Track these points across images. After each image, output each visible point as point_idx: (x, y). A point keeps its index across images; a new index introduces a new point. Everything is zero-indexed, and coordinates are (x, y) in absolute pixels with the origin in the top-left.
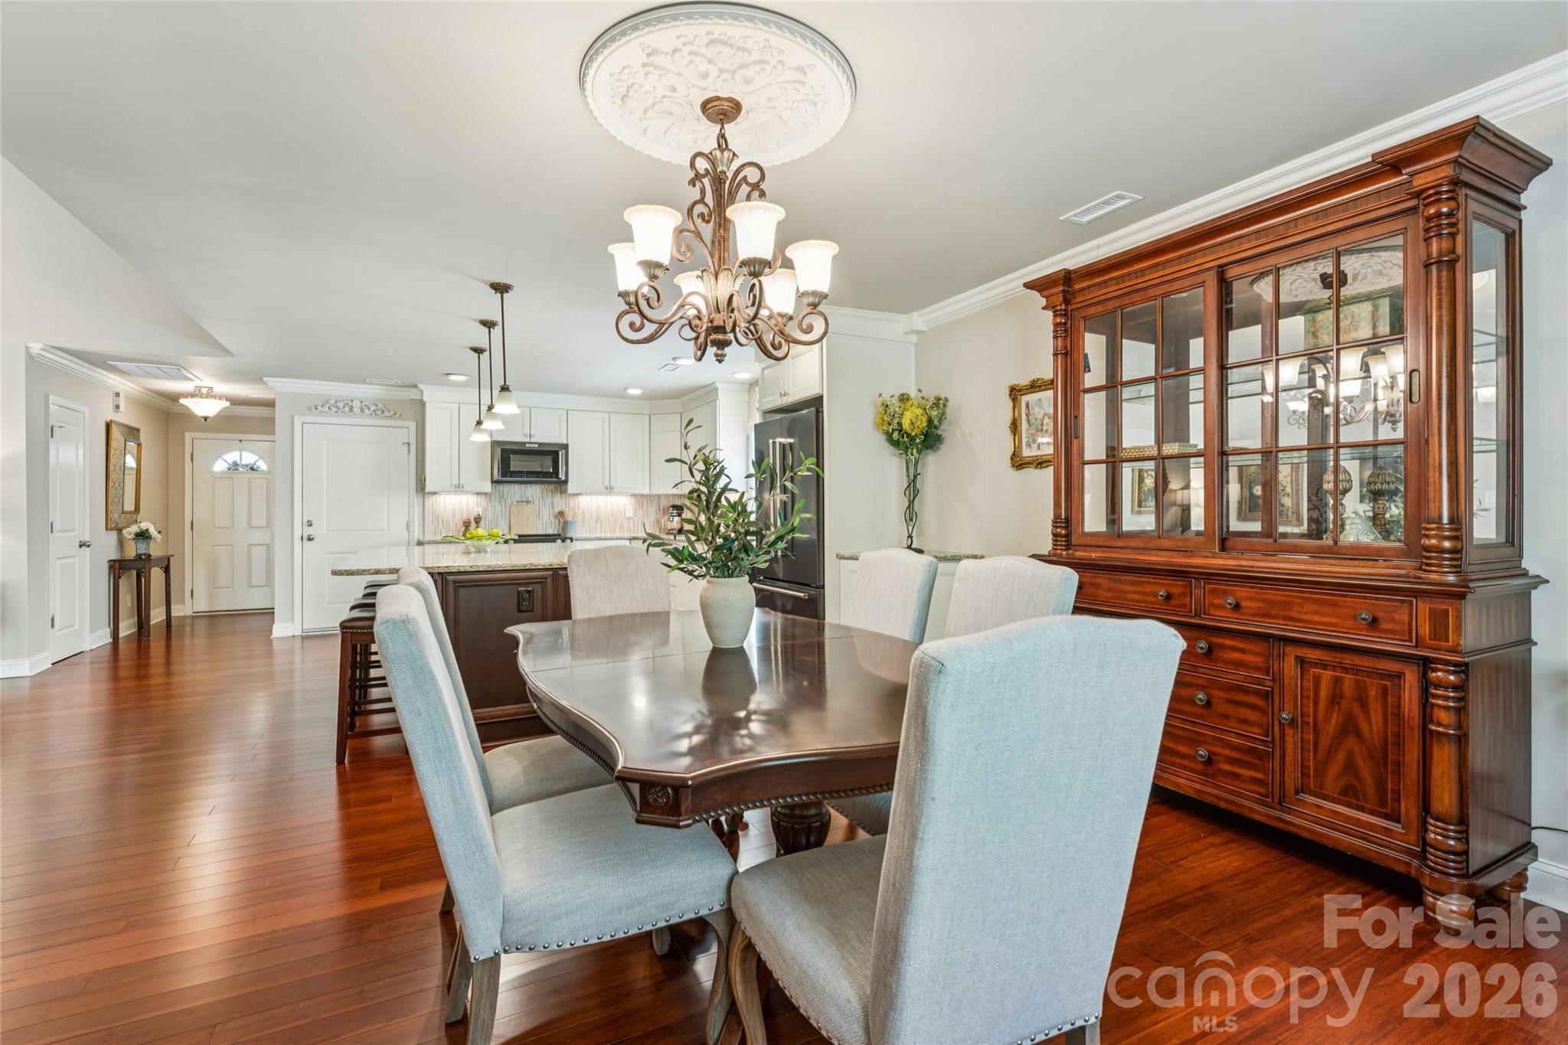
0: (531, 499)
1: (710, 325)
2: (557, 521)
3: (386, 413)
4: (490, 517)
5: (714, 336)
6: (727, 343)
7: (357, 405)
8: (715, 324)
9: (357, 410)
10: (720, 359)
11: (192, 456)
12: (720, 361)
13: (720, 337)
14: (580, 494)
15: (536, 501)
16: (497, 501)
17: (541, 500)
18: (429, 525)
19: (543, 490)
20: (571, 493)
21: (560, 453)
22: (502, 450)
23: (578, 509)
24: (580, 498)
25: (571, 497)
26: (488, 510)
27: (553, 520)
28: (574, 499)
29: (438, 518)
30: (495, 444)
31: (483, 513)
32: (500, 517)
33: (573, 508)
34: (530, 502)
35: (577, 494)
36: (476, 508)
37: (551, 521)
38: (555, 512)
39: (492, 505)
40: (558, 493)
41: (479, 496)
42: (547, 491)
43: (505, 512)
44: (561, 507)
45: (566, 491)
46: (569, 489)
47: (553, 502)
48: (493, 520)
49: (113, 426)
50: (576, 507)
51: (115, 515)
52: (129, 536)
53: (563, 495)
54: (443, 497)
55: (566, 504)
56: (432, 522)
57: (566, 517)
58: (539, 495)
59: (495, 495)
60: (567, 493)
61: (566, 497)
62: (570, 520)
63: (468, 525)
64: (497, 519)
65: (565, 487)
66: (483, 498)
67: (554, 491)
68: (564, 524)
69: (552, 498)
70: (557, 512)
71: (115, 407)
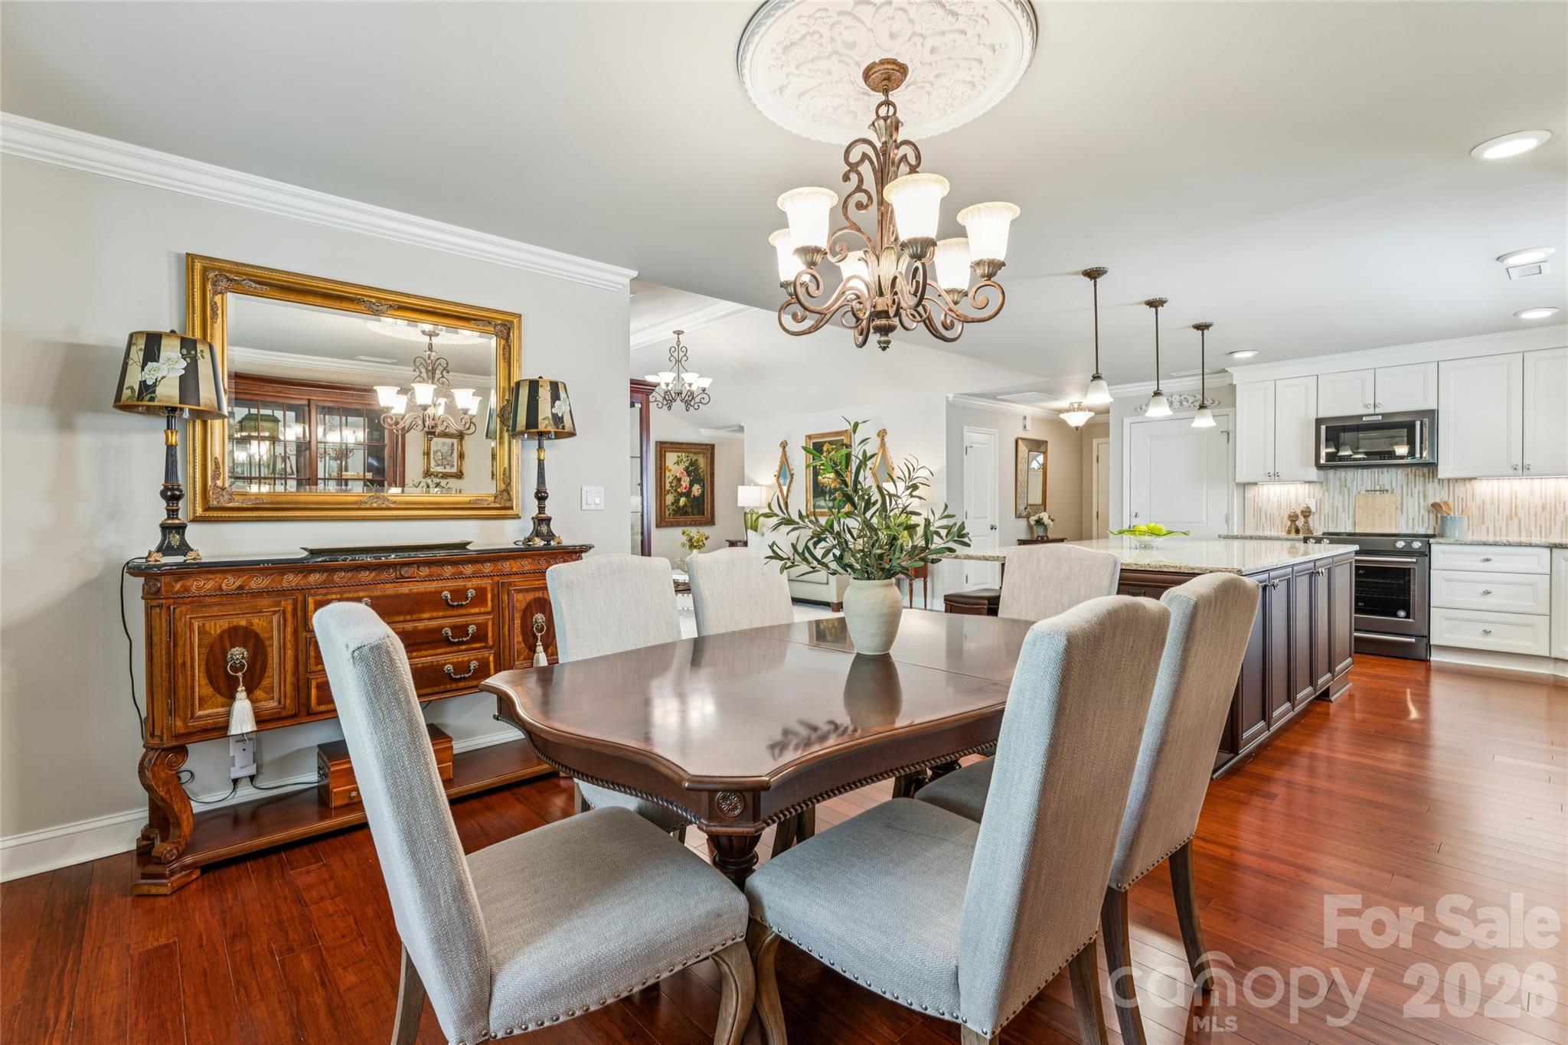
0: (1387, 487)
1: (873, 309)
2: (1431, 516)
4: (1326, 509)
5: (878, 322)
6: (892, 328)
8: (879, 308)
10: (884, 346)
12: (884, 349)
13: (883, 322)
15: (1396, 490)
16: (1328, 490)
17: (1405, 488)
18: (1250, 520)
19: (1408, 475)
20: (1446, 479)
21: (1418, 423)
22: (1327, 428)
23: (1473, 500)
24: (1468, 484)
25: (1446, 483)
26: (1324, 502)
27: (1426, 515)
28: (1465, 485)
29: (1261, 511)
30: (1319, 422)
31: (1316, 505)
32: (1340, 511)
33: (1462, 498)
34: (1387, 491)
35: (1456, 480)
36: (1307, 499)
37: (1423, 516)
38: (1427, 504)
39: (1324, 494)
40: (1425, 479)
41: (1311, 485)
42: (1415, 476)
43: (1349, 503)
44: (1434, 499)
45: (1437, 475)
46: (1443, 472)
47: (1419, 492)
48: (1331, 513)
49: (1020, 442)
50: (1458, 497)
51: (1021, 508)
52: (1033, 523)
53: (1433, 482)
54: (1260, 488)
55: (1443, 493)
56: (1252, 516)
57: (1448, 511)
58: (1402, 481)
59: (1322, 483)
60: (1439, 479)
61: (1439, 484)
62: (1452, 514)
63: (1294, 519)
64: (1337, 513)
65: (1433, 470)
66: (1317, 488)
67: (1427, 475)
68: (1442, 520)
69: (1415, 486)
70: (1430, 504)
71: (1021, 427)
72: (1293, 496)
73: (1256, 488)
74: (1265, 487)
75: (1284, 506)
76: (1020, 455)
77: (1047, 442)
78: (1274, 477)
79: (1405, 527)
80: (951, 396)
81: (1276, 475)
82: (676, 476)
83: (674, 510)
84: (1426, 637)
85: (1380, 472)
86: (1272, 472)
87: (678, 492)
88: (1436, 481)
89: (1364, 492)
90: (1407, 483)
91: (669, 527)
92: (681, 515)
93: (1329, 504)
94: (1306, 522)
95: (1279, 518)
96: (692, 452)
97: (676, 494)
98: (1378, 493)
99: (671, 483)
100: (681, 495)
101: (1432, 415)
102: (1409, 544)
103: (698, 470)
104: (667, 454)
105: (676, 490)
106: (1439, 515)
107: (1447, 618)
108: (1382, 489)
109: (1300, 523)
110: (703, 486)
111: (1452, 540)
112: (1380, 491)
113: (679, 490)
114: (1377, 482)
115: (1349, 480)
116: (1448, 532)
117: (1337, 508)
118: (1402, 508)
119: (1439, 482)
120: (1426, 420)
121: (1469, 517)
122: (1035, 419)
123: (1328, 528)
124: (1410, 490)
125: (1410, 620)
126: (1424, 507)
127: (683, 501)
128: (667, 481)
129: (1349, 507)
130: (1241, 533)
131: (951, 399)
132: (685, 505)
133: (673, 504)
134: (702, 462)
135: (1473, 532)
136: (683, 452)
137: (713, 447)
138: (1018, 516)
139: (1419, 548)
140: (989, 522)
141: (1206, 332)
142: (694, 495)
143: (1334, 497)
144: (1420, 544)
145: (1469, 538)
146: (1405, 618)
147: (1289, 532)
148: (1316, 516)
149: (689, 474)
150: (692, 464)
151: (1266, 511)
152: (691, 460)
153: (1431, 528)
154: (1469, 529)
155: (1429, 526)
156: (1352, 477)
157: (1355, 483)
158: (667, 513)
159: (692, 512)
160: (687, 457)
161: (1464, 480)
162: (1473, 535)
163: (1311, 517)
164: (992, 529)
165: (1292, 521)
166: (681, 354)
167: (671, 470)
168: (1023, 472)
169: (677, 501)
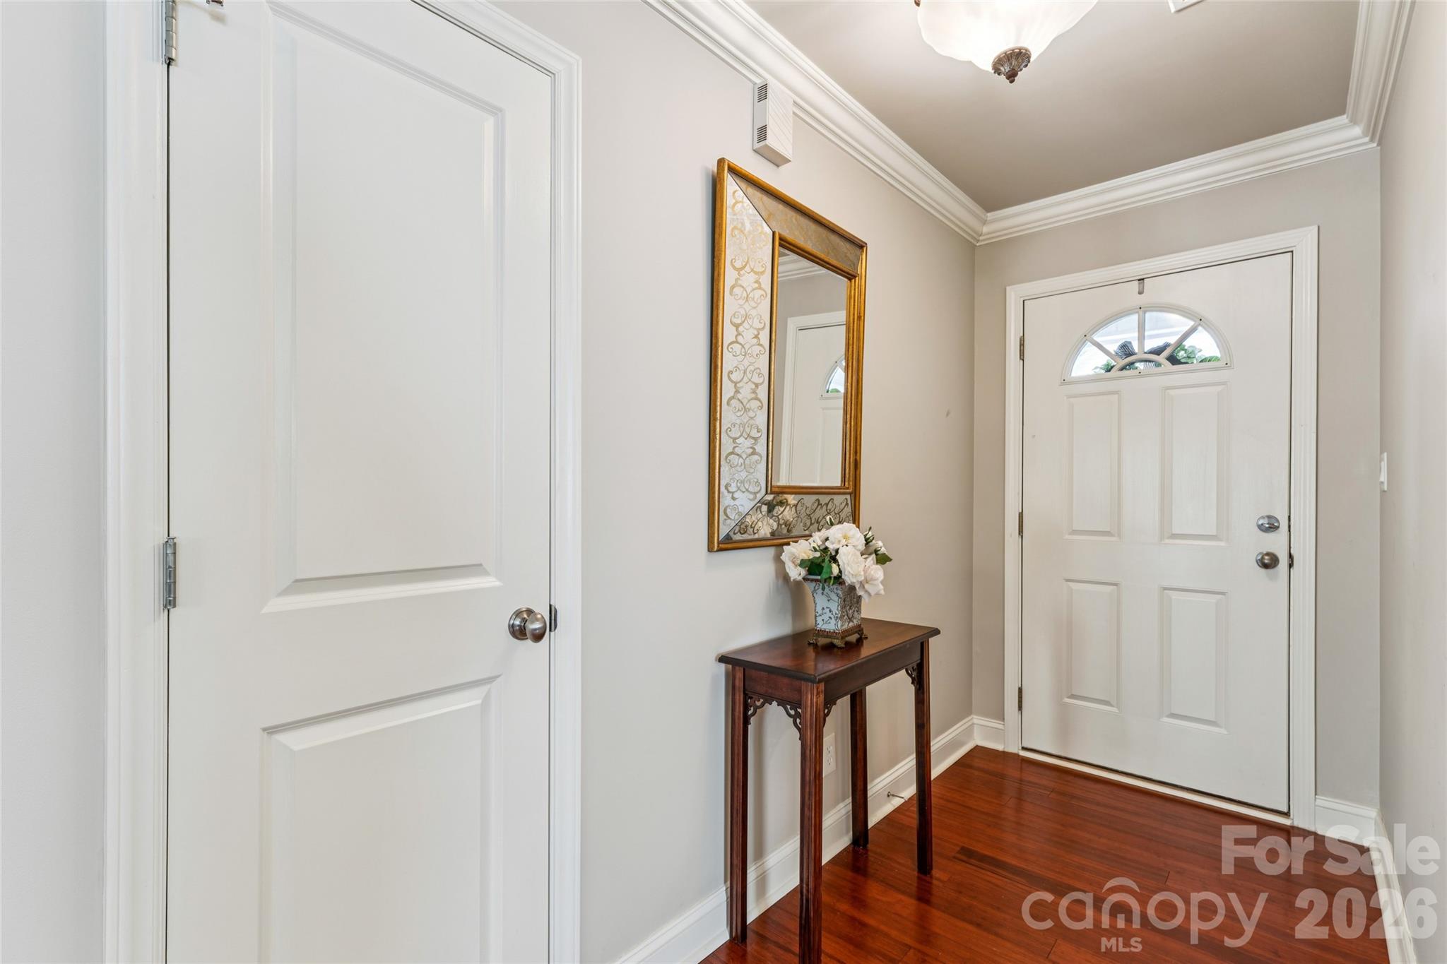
11: (1022, 344)
51: (740, 501)
138: (722, 544)
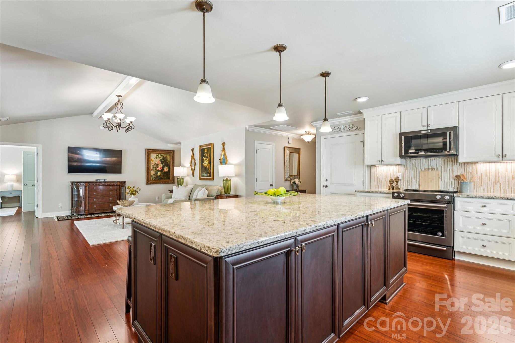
0: (435, 167)
2: (456, 182)
3: (354, 129)
4: (407, 178)
7: (342, 127)
9: (342, 129)
14: (477, 162)
15: (439, 169)
16: (407, 169)
17: (443, 168)
18: (373, 183)
19: (444, 161)
20: (463, 163)
21: (448, 133)
22: (405, 137)
23: (476, 174)
24: (474, 166)
25: (463, 165)
26: (405, 175)
27: (453, 181)
28: (472, 166)
29: (378, 179)
30: (401, 134)
31: (402, 176)
32: (413, 178)
33: (471, 173)
34: (435, 169)
35: (468, 163)
36: (398, 173)
37: (451, 182)
38: (454, 176)
39: (405, 171)
40: (452, 163)
41: (400, 166)
42: (448, 161)
43: (417, 175)
44: (457, 173)
45: (458, 162)
46: (461, 160)
47: (450, 170)
48: (408, 180)
49: (286, 148)
50: (469, 172)
51: (287, 176)
52: (292, 183)
53: (456, 164)
54: (377, 168)
55: (461, 171)
56: (374, 181)
57: (464, 179)
58: (442, 164)
59: (404, 165)
60: (459, 163)
61: (459, 165)
62: (466, 181)
63: (391, 183)
64: (411, 180)
65: (456, 158)
66: (402, 167)
67: (453, 161)
68: (461, 184)
69: (448, 167)
70: (455, 176)
71: (287, 142)
72: (391, 171)
73: (376, 168)
74: (380, 167)
75: (387, 176)
76: (286, 154)
77: (300, 149)
78: (382, 162)
79: (443, 187)
80: (247, 126)
81: (382, 161)
82: (156, 163)
83: (154, 177)
84: (452, 247)
85: (431, 160)
86: (381, 160)
87: (157, 170)
88: (458, 164)
89: (424, 170)
90: (444, 165)
91: (152, 184)
92: (158, 179)
93: (408, 175)
94: (397, 184)
95: (386, 182)
96: (163, 154)
97: (156, 171)
98: (430, 170)
99: (153, 166)
100: (159, 171)
101: (455, 129)
102: (443, 197)
103: (167, 161)
104: (151, 154)
105: (156, 169)
106: (459, 181)
107: (463, 237)
108: (432, 168)
109: (394, 185)
110: (169, 168)
111: (465, 196)
112: (431, 169)
113: (157, 169)
114: (429, 165)
115: (417, 163)
116: (464, 190)
117: (411, 177)
118: (442, 177)
119: (459, 164)
120: (452, 132)
121: (474, 182)
122: (293, 139)
123: (407, 188)
124: (445, 169)
125: (444, 238)
126: (452, 177)
127: (159, 173)
128: (151, 165)
129: (417, 177)
130: (369, 190)
131: (247, 128)
132: (160, 175)
133: (154, 175)
134: (169, 158)
135: (476, 190)
136: (159, 153)
137: (174, 151)
138: (285, 180)
139: (448, 199)
140: (270, 183)
141: (327, 78)
142: (165, 171)
143: (410, 172)
144: (448, 197)
145: (475, 194)
146: (441, 236)
147: (389, 189)
148: (402, 181)
149: (162, 162)
150: (164, 158)
151: (380, 178)
152: (163, 157)
153: (456, 188)
154: (474, 189)
155: (454, 187)
156: (418, 162)
157: (419, 165)
158: (151, 178)
159: (164, 178)
160: (161, 155)
161: (472, 163)
162: (476, 192)
163: (400, 181)
164: (271, 186)
165: (391, 184)
166: (120, 106)
167: (153, 161)
168: (287, 161)
169: (156, 173)
